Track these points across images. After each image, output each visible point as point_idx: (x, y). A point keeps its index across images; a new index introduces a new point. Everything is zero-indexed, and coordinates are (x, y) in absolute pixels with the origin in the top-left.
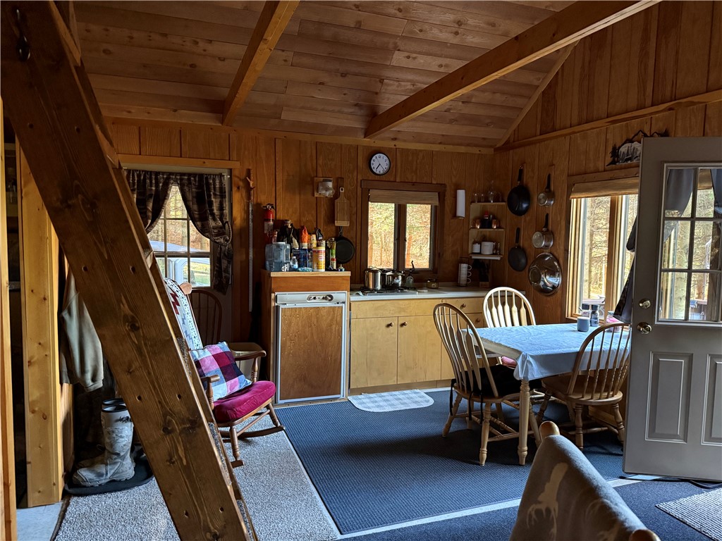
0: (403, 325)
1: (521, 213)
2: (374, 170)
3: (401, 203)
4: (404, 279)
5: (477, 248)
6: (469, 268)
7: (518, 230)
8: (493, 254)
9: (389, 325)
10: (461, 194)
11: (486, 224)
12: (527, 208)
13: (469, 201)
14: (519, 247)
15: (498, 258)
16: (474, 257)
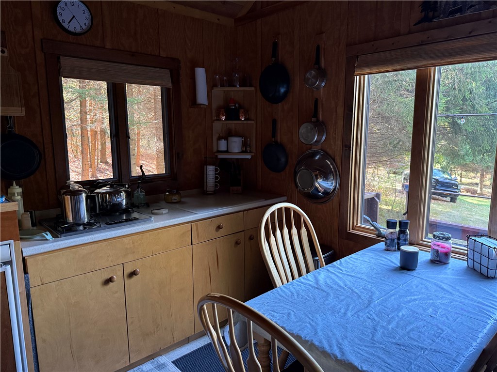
0: (133, 274)
1: (276, 99)
2: (65, 25)
3: (117, 80)
4: (129, 195)
5: (223, 146)
6: (216, 170)
7: (274, 122)
8: (243, 152)
9: (110, 280)
10: (201, 74)
11: (232, 115)
12: (286, 93)
13: (211, 85)
14: (276, 142)
15: (249, 157)
16: (221, 156)
